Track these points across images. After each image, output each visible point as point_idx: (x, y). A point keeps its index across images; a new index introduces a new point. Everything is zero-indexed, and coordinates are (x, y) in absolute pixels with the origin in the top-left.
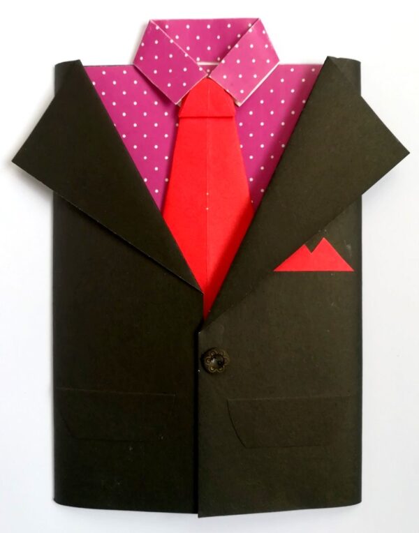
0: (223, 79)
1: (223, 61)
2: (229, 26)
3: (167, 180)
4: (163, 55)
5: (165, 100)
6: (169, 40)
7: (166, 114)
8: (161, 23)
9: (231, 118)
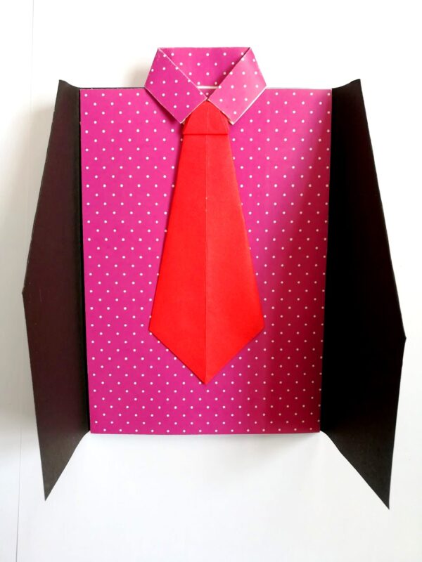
0: (219, 102)
1: (220, 87)
2: (225, 54)
3: (173, 186)
4: (170, 80)
5: (171, 119)
6: (175, 67)
7: (173, 130)
8: (167, 51)
9: (226, 135)
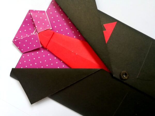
0: (41, 29)
1: (36, 26)
2: (27, 20)
3: (62, 61)
4: (25, 43)
5: (38, 49)
6: (21, 39)
7: (42, 51)
8: (15, 38)
9: (54, 33)
